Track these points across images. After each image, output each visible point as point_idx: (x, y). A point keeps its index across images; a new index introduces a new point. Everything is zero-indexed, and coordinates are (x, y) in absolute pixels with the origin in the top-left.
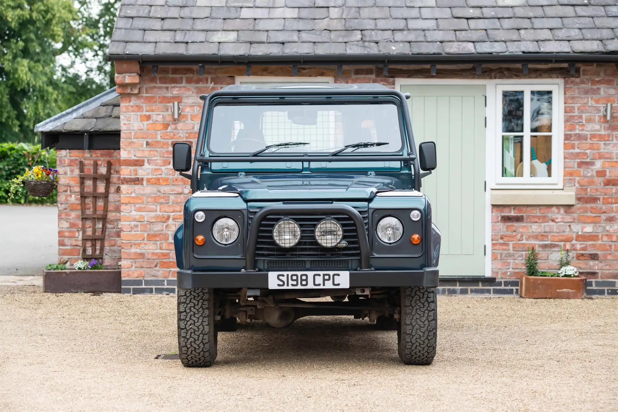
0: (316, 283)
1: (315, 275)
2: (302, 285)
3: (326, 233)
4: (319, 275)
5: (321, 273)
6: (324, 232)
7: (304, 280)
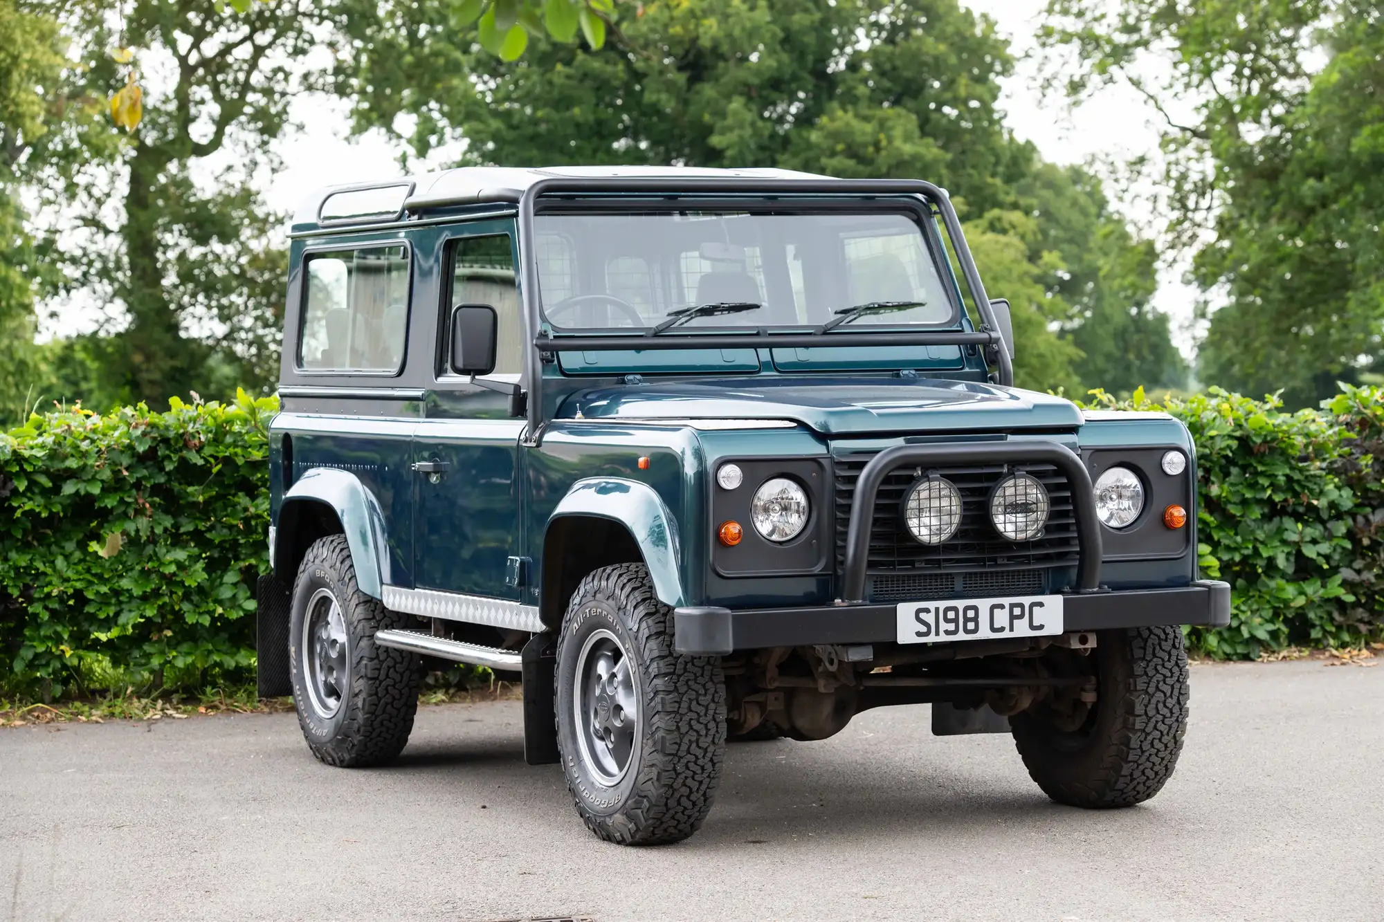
0: (996, 626)
1: (993, 607)
2: (967, 631)
3: (1014, 508)
4: (1002, 607)
5: (1006, 601)
6: (1011, 505)
7: (971, 620)
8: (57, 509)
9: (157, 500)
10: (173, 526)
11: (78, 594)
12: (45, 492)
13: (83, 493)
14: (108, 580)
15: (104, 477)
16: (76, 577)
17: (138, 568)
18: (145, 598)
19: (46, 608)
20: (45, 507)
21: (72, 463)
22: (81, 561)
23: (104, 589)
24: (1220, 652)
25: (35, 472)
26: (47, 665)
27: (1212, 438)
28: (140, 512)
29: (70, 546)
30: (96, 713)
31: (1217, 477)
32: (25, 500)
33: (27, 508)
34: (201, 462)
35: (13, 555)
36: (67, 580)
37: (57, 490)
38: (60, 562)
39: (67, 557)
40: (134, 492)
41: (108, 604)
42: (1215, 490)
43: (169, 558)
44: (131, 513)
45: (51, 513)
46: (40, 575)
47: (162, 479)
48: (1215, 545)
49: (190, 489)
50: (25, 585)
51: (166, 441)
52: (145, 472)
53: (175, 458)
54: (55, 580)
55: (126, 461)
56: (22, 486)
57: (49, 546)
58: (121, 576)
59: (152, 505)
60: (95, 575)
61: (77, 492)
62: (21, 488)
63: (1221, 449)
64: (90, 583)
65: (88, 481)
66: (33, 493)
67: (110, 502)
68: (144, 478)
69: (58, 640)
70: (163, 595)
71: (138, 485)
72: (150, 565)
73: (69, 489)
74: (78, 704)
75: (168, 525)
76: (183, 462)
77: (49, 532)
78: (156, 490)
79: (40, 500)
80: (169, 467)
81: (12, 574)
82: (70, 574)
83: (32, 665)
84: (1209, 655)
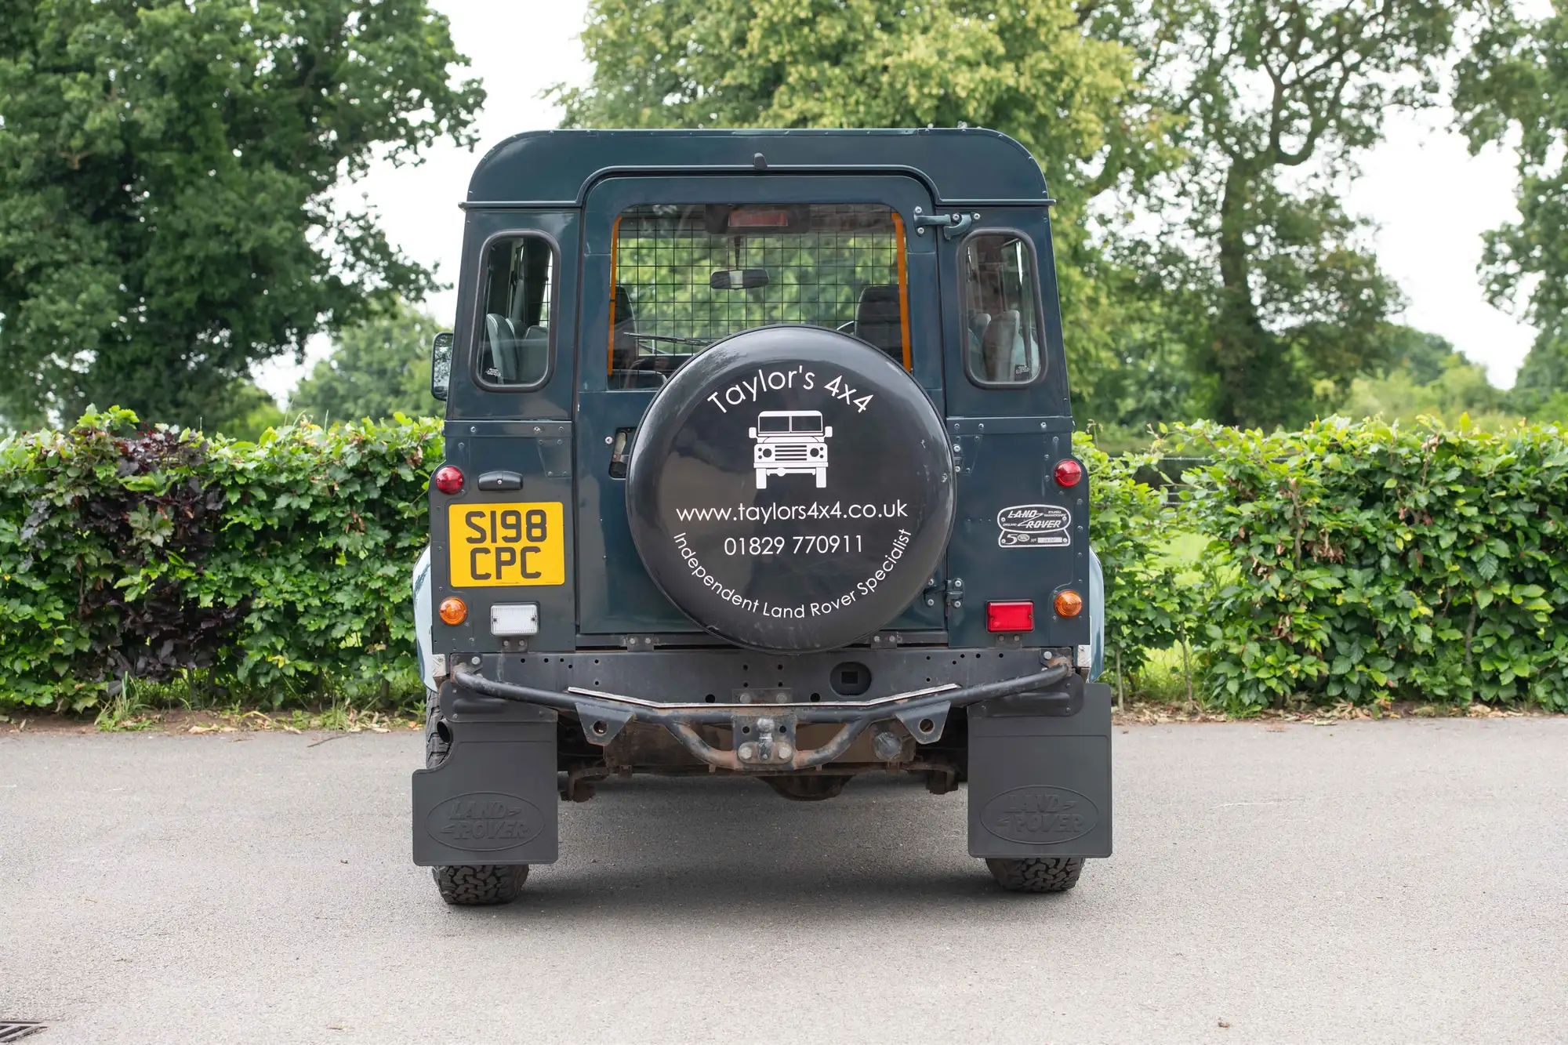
8: (274, 522)
9: (370, 515)
10: (385, 542)
11: (290, 606)
12: (261, 505)
13: (294, 506)
14: (326, 592)
15: (315, 492)
16: (291, 589)
17: (352, 582)
18: (358, 611)
19: (261, 619)
20: (263, 519)
21: (283, 479)
22: (301, 573)
23: (316, 602)
24: (1551, 704)
25: (247, 485)
26: (267, 674)
27: (1548, 469)
28: (354, 527)
29: (294, 558)
30: (316, 721)
31: (1555, 513)
32: (240, 513)
33: (236, 521)
34: (410, 478)
35: (236, 566)
36: (280, 592)
37: (273, 502)
38: (279, 575)
39: (289, 569)
40: (348, 507)
41: (323, 617)
42: (1549, 528)
43: (380, 573)
44: (346, 527)
45: (266, 527)
46: (257, 588)
47: (375, 495)
48: (1549, 586)
49: (401, 505)
50: (245, 597)
51: (380, 458)
52: (358, 488)
53: (387, 473)
54: (270, 591)
55: (341, 476)
56: (234, 498)
57: (277, 556)
58: (339, 589)
59: (365, 519)
60: (312, 588)
61: (288, 507)
62: (233, 501)
63: (1559, 482)
64: (306, 596)
65: (300, 496)
66: (250, 506)
67: (319, 517)
68: (356, 493)
69: (274, 651)
70: (370, 610)
71: (350, 500)
72: (361, 579)
73: (282, 502)
74: (298, 712)
75: (380, 540)
76: (396, 478)
77: (279, 544)
78: (370, 505)
79: (256, 513)
80: (381, 482)
81: (230, 585)
82: (287, 587)
83: (253, 675)
84: (1538, 705)
